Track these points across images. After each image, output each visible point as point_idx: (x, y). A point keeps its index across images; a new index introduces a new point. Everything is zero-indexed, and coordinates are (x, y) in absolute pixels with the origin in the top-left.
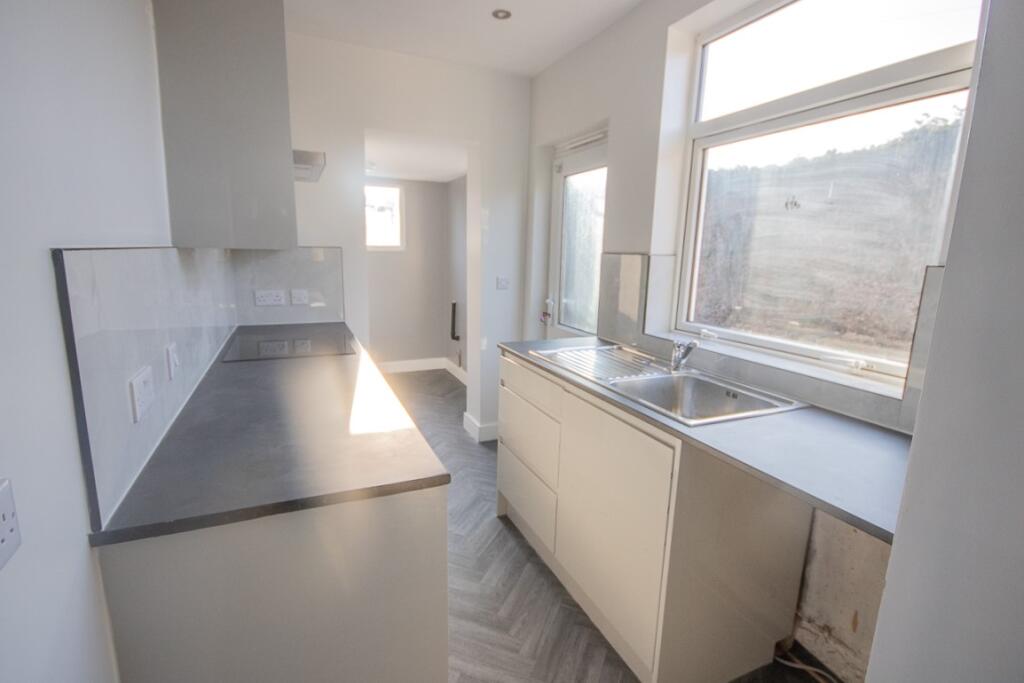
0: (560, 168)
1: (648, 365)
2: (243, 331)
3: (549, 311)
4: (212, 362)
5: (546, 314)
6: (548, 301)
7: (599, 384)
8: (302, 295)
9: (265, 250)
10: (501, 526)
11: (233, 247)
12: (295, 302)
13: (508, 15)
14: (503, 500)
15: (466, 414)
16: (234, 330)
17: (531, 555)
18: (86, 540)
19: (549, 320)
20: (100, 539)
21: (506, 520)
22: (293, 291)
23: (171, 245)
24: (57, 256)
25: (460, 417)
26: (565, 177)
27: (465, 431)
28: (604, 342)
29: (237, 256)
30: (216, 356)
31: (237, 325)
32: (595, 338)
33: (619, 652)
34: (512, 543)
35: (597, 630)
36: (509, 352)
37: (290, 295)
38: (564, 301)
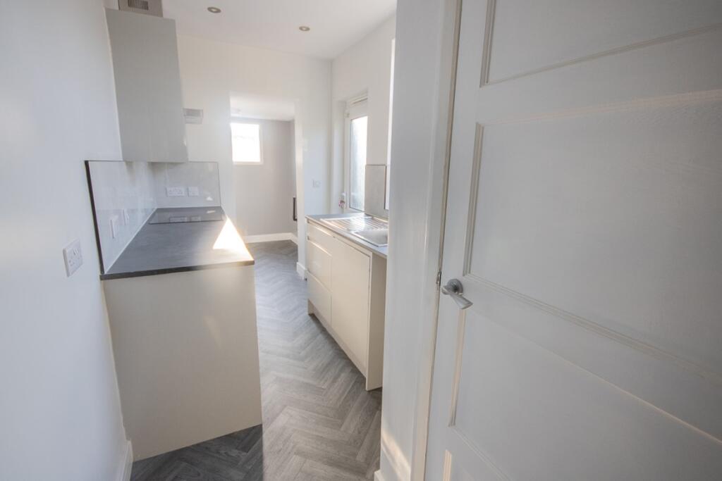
0: (348, 114)
1: (383, 225)
2: (159, 210)
3: (345, 200)
4: (144, 223)
5: (342, 202)
6: (344, 194)
7: (366, 241)
8: (195, 191)
9: (172, 163)
10: (309, 318)
11: (152, 161)
12: (191, 194)
13: (308, 29)
14: (310, 304)
15: (297, 263)
16: (154, 210)
17: (323, 330)
18: (99, 278)
19: (345, 205)
20: (104, 277)
21: (313, 316)
22: (190, 188)
23: (122, 160)
24: (86, 163)
25: (295, 265)
26: (352, 120)
27: (297, 273)
28: (367, 215)
29: (155, 166)
30: (145, 222)
31: (156, 208)
32: (363, 214)
33: (357, 366)
34: (314, 325)
35: (355, 367)
36: (312, 221)
37: (188, 189)
38: (352, 194)
